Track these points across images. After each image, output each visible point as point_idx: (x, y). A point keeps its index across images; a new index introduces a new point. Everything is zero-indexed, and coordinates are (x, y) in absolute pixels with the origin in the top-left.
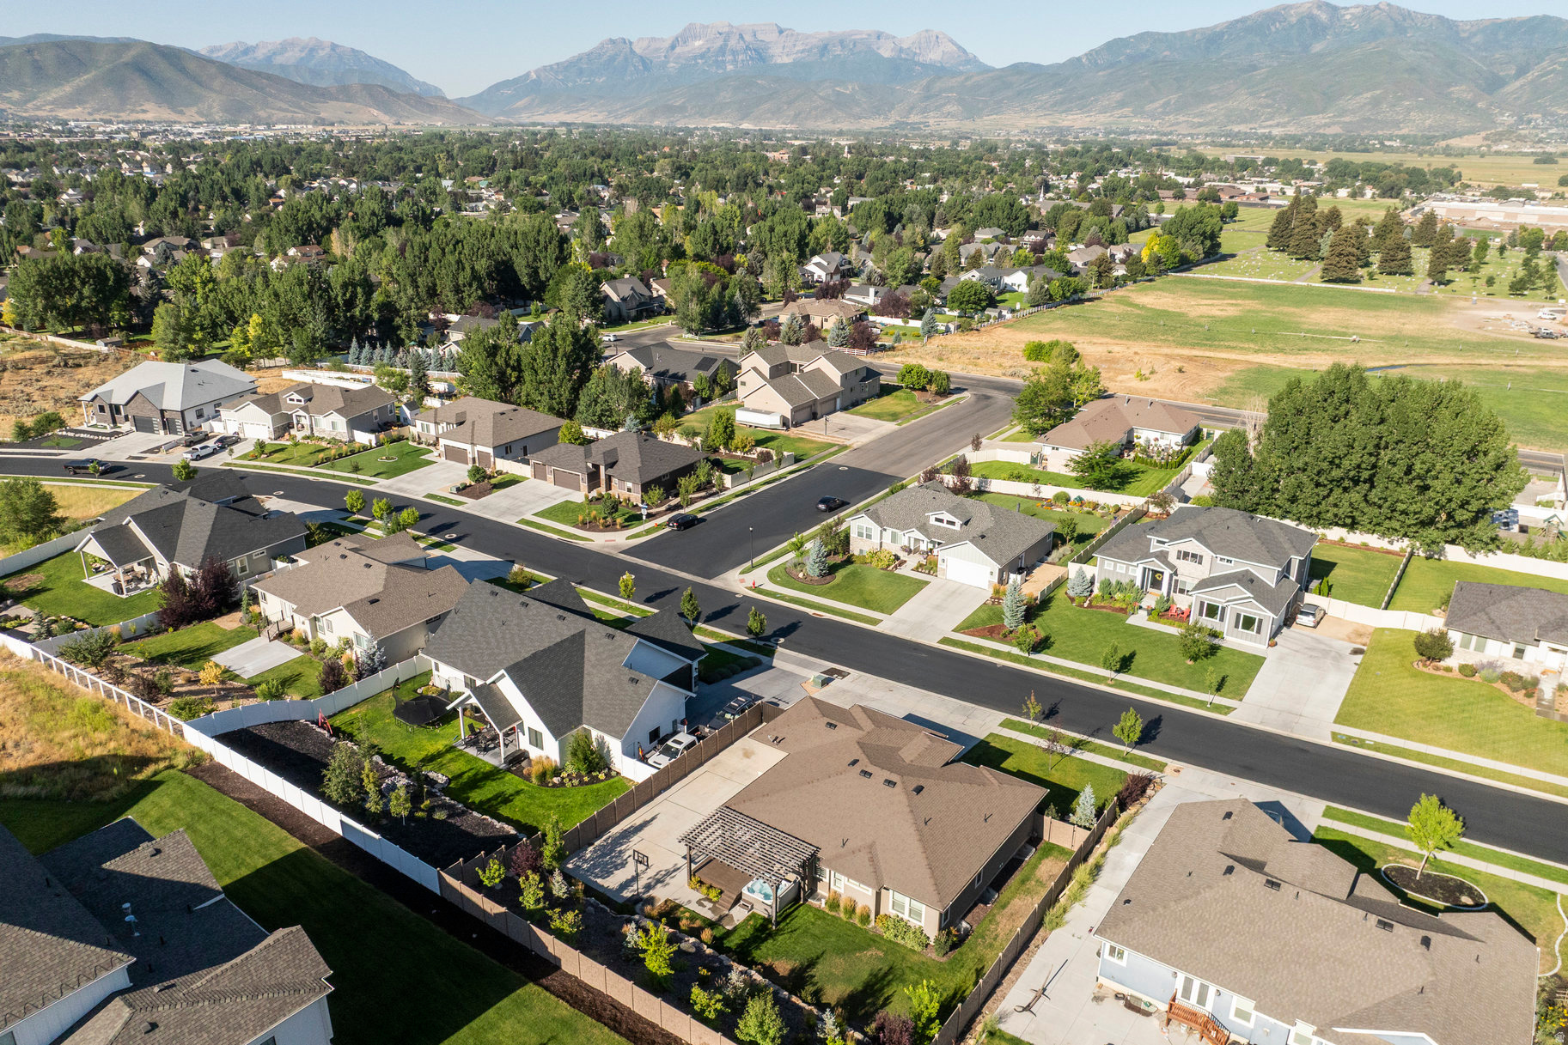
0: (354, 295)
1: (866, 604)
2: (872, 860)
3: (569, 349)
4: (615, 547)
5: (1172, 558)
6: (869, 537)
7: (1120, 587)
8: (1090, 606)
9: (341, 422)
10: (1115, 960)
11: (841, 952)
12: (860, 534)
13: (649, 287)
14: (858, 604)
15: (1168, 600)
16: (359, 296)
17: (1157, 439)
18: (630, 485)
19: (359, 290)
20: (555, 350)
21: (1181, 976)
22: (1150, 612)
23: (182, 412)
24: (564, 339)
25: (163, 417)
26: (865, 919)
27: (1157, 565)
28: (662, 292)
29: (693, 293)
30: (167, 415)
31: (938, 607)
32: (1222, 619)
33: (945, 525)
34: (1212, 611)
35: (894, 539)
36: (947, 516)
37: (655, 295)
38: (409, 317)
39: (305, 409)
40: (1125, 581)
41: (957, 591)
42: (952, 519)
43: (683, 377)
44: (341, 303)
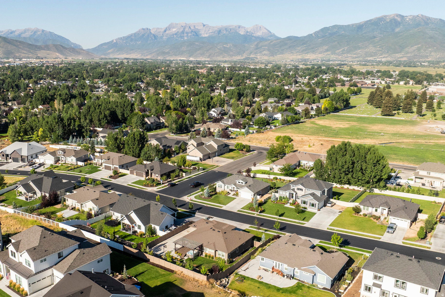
1: (219, 203)
5: (296, 190)
7: (284, 198)
8: (276, 203)
12: (219, 187)
15: (295, 201)
21: (275, 262)
22: (291, 204)
27: (292, 192)
32: (307, 204)
33: (241, 184)
34: (305, 203)
35: (228, 188)
41: (243, 200)
42: (243, 182)
43: (171, 147)
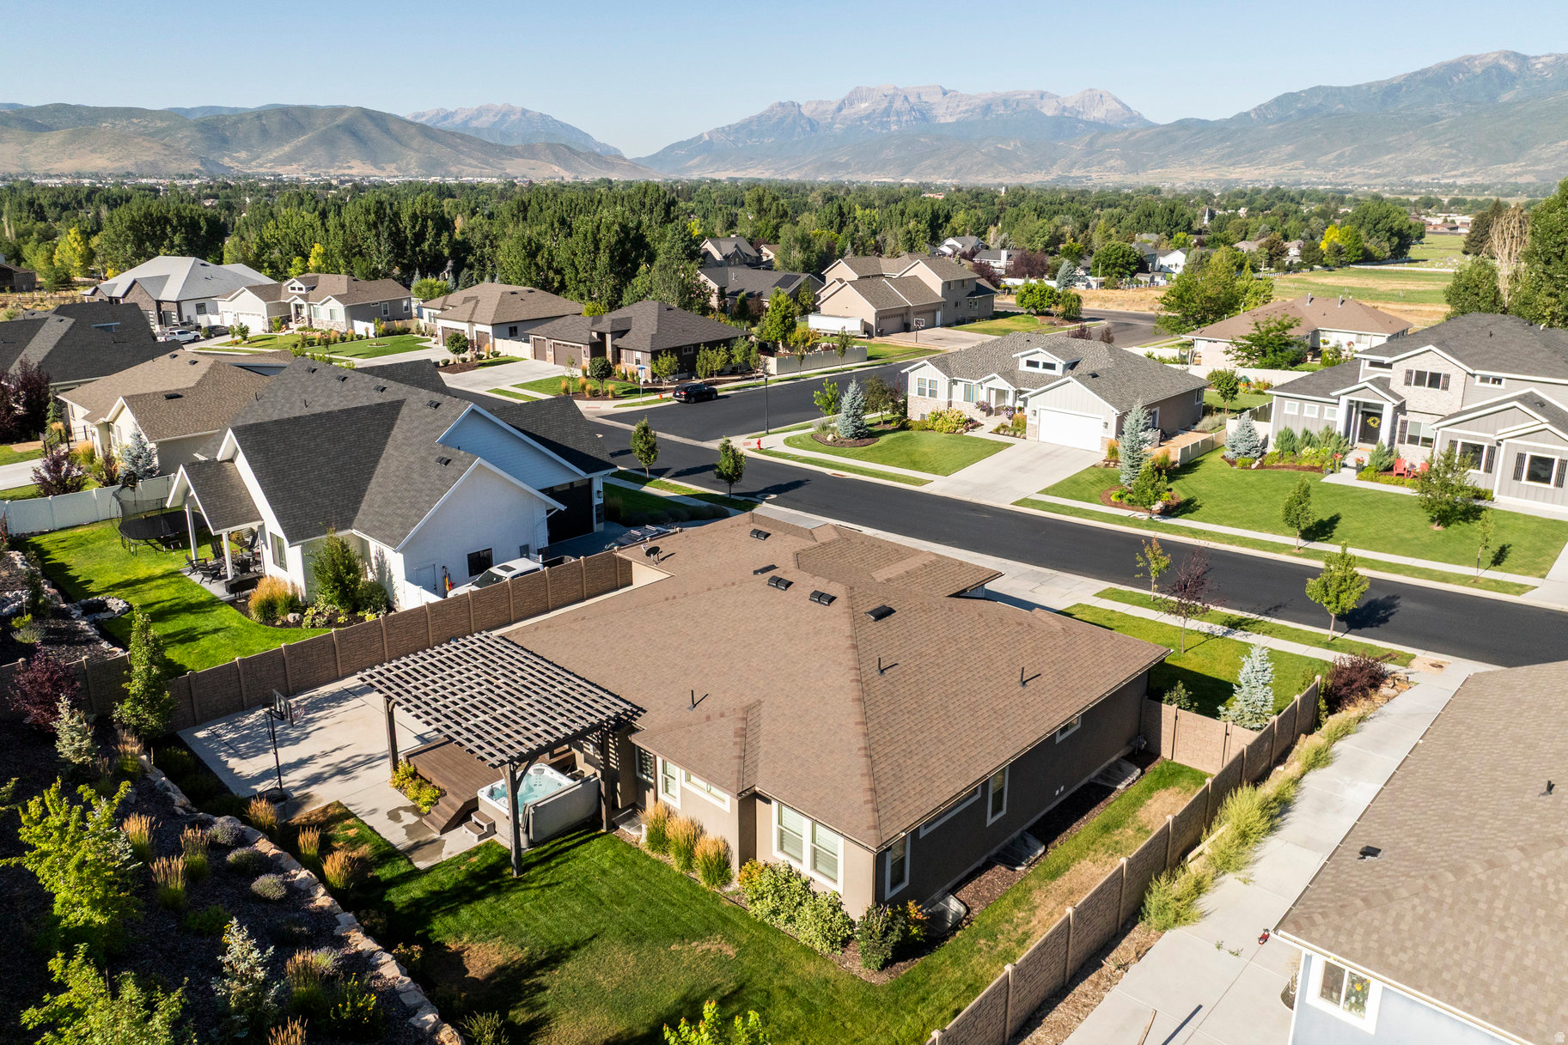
0: (424, 226)
1: (914, 465)
2: (742, 734)
3: (613, 240)
4: (594, 413)
5: (1397, 384)
6: (933, 394)
7: (1309, 439)
8: (1261, 466)
9: (339, 308)
10: (1338, 1011)
11: (634, 937)
12: (921, 392)
13: (759, 251)
14: (901, 465)
15: (1390, 452)
16: (430, 229)
17: (1350, 343)
18: (638, 355)
19: (430, 223)
20: (596, 243)
22: (1360, 468)
23: (178, 303)
24: (608, 229)
25: (159, 308)
26: (719, 869)
27: (1374, 395)
28: (772, 256)
29: (796, 240)
30: (164, 307)
31: (1020, 469)
32: (1489, 469)
33: (1040, 370)
35: (968, 396)
36: (1043, 357)
37: (765, 259)
38: (482, 256)
39: (305, 298)
40: (1317, 431)
41: (1053, 454)
42: (1051, 358)
43: (760, 295)
44: (409, 236)
